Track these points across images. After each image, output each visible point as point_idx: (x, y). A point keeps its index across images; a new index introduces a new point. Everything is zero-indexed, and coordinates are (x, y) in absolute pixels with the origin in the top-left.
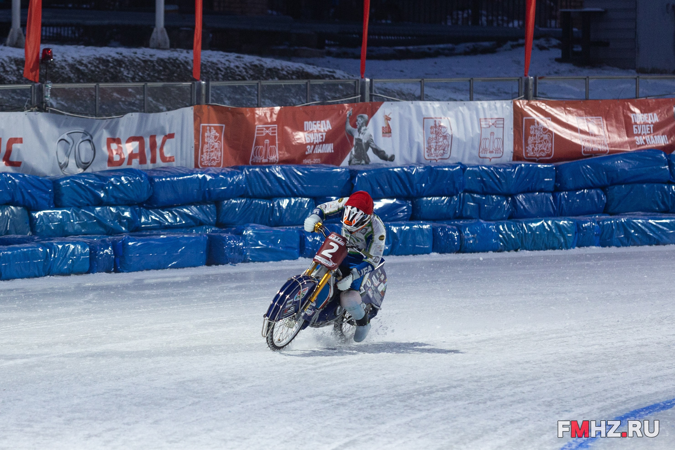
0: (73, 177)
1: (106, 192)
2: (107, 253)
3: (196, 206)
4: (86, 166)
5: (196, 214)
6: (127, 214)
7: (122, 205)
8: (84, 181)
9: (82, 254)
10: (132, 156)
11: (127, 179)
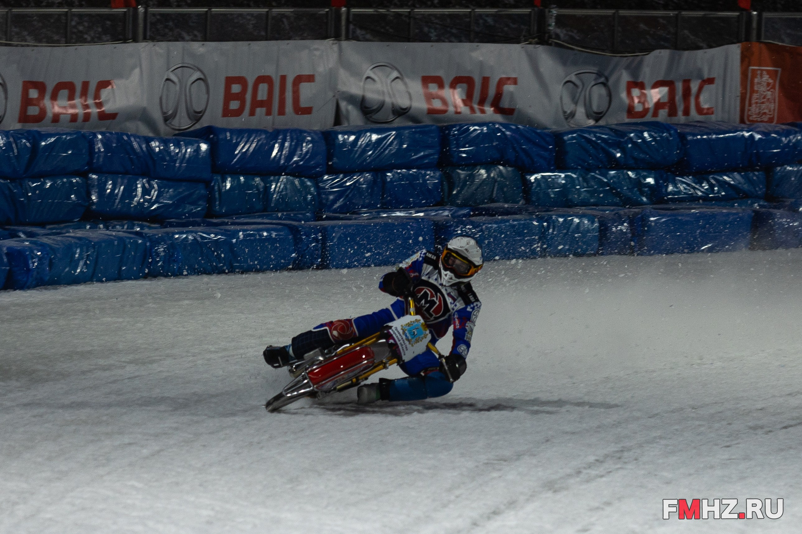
0: (581, 131)
1: (623, 151)
2: (621, 230)
3: (739, 173)
4: (598, 116)
5: (740, 183)
6: (650, 180)
7: (644, 169)
8: (595, 136)
9: (588, 231)
10: (659, 105)
11: (650, 135)
